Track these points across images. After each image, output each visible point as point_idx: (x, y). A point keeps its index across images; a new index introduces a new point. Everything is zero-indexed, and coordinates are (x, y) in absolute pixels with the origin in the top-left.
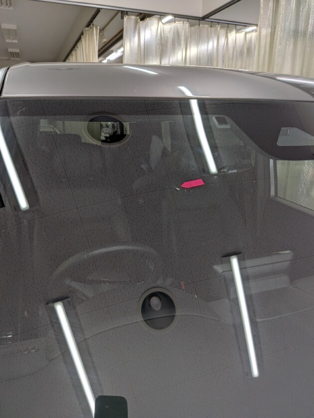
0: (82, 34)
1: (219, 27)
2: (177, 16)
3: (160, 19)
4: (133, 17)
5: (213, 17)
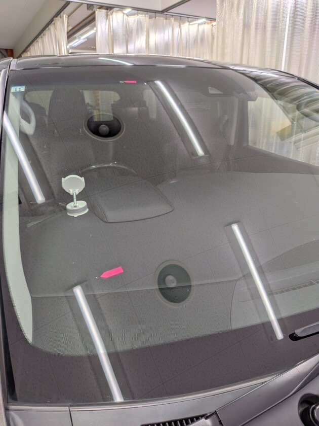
1: (173, 20)
4: (103, 11)
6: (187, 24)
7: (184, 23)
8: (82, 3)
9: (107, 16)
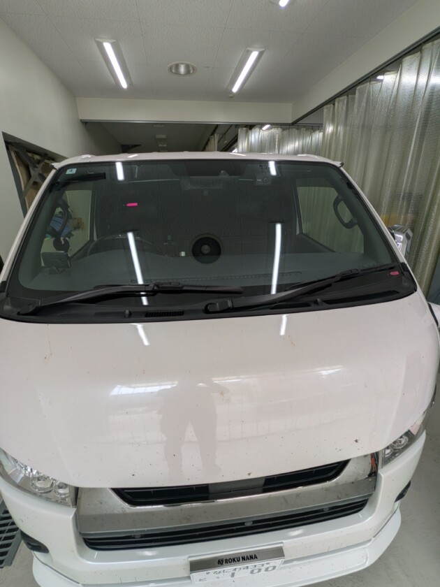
0: (209, 140)
1: (304, 129)
2: (274, 125)
3: (261, 128)
4: (245, 129)
5: (299, 122)
6: (317, 132)
7: (314, 131)
8: (232, 125)
9: (247, 132)
